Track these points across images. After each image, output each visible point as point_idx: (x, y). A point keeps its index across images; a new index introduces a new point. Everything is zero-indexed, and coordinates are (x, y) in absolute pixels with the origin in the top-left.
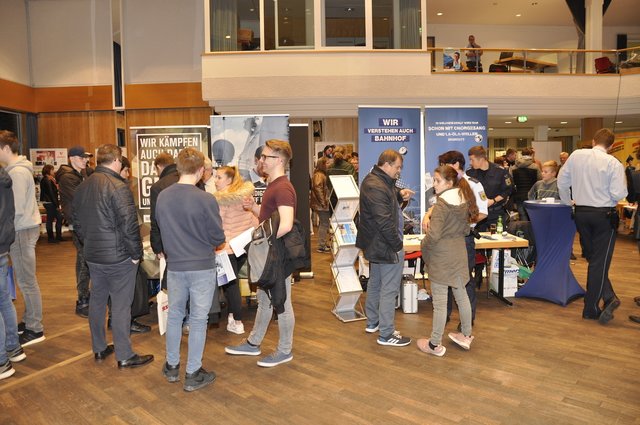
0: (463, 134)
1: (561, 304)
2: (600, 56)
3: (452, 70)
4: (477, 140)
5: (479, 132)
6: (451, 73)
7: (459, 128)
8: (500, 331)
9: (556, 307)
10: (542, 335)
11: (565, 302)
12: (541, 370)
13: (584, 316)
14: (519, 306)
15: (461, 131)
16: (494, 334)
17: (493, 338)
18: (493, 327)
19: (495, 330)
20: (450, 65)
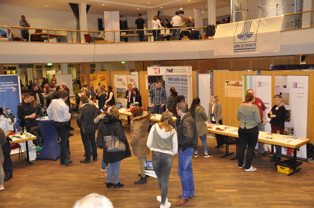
0: (6, 88)
1: (54, 160)
2: (87, 33)
3: (7, 39)
4: (14, 90)
5: (14, 87)
6: (6, 41)
7: (3, 85)
8: (24, 177)
9: (51, 162)
10: (41, 175)
11: (55, 159)
12: (36, 189)
13: (61, 164)
14: (36, 164)
15: (5, 87)
16: (21, 178)
17: (20, 181)
18: (21, 176)
19: (21, 177)
20: (5, 36)
